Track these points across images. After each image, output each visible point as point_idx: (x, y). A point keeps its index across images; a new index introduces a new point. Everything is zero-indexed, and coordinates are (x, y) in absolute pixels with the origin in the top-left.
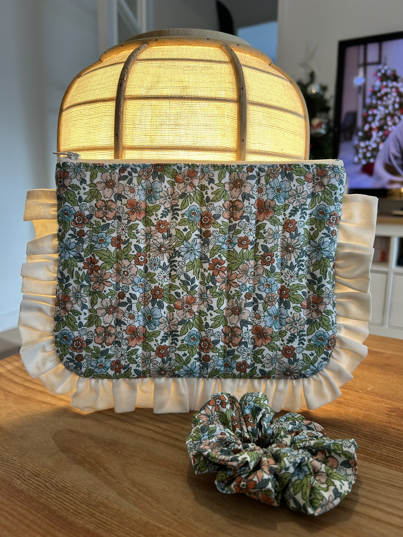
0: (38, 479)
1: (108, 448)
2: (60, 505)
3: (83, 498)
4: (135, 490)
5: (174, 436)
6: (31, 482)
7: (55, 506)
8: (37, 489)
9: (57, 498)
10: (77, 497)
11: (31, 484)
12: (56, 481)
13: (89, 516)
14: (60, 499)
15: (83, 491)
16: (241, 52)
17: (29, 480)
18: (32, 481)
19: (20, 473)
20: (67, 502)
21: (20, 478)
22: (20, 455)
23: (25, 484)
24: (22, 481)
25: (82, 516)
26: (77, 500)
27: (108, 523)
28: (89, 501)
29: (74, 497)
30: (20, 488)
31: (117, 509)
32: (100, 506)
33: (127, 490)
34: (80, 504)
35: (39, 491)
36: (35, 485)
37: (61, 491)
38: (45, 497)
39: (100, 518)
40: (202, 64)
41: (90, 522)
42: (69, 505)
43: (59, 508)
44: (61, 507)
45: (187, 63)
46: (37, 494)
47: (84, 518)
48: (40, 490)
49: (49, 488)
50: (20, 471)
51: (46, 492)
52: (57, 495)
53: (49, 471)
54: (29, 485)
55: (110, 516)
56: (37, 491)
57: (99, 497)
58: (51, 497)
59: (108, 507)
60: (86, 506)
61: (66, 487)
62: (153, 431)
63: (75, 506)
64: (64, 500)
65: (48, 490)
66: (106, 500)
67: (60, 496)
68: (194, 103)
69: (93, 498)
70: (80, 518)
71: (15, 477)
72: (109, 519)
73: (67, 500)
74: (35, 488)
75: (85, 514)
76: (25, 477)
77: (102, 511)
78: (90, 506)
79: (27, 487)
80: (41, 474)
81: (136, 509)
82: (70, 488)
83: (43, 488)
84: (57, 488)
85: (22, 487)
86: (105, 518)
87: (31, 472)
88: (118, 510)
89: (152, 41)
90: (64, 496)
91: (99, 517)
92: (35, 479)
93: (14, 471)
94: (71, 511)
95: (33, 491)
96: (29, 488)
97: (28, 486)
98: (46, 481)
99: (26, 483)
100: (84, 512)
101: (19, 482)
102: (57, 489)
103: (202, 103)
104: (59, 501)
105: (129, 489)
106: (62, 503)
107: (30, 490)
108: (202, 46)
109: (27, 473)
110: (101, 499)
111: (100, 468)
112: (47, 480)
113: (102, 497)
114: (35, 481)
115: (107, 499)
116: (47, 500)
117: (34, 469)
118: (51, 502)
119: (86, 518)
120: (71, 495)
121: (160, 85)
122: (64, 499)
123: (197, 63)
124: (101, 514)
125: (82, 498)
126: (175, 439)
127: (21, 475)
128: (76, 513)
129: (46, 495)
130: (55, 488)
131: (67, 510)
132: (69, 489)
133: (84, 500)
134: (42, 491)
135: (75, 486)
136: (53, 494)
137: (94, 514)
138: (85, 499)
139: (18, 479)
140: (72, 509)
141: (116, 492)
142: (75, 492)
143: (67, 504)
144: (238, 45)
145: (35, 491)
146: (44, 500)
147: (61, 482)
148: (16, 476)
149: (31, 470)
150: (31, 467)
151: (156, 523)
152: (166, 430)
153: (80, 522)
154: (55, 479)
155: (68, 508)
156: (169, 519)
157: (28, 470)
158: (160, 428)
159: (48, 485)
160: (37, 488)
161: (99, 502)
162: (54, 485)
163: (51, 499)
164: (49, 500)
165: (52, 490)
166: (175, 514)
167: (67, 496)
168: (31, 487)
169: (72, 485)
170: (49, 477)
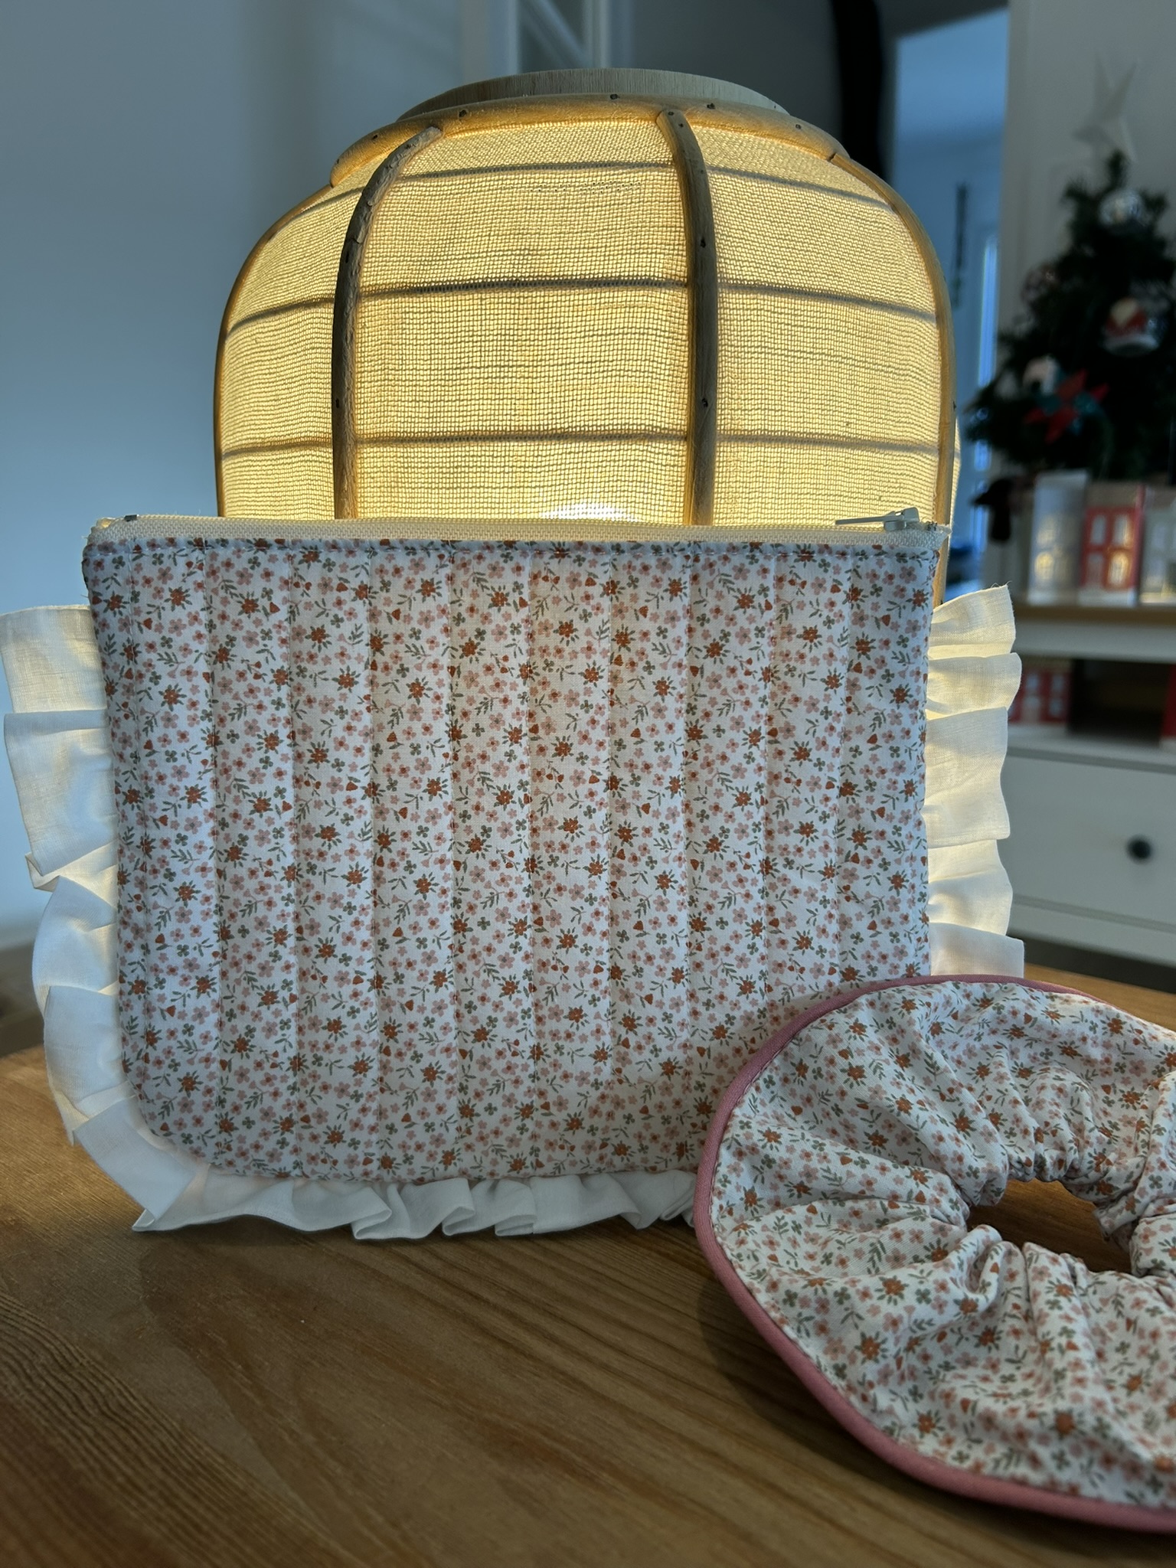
0: (66, 1379)
1: (274, 1306)
2: (96, 1460)
3: (163, 1445)
4: (309, 1438)
5: (472, 1286)
6: (44, 1384)
7: (84, 1460)
8: (52, 1408)
9: (95, 1440)
10: (147, 1441)
11: (43, 1393)
12: (107, 1388)
13: (161, 1502)
14: (100, 1443)
15: (168, 1426)
16: (723, 127)
17: (42, 1378)
18: (48, 1384)
19: (26, 1357)
20: (116, 1452)
21: (19, 1370)
22: (40, 1305)
23: (28, 1391)
24: (23, 1379)
25: (143, 1499)
26: (145, 1449)
27: (205, 1527)
28: (174, 1456)
29: (140, 1439)
30: (11, 1400)
31: (241, 1487)
32: (199, 1474)
33: (286, 1437)
34: (147, 1462)
35: (56, 1412)
36: (50, 1394)
37: (112, 1420)
38: (64, 1432)
39: (186, 1511)
40: (584, 177)
41: (159, 1519)
42: (120, 1463)
43: (92, 1469)
44: (97, 1467)
45: (538, 177)
46: (47, 1420)
47: (144, 1506)
48: (59, 1410)
49: (83, 1408)
50: (26, 1352)
51: (72, 1416)
52: (99, 1429)
53: (99, 1358)
54: (36, 1393)
55: (215, 1509)
56: (51, 1412)
57: (207, 1449)
58: (79, 1434)
59: (220, 1481)
60: (164, 1469)
61: (129, 1408)
62: (416, 1265)
63: (133, 1468)
64: (112, 1448)
65: (81, 1414)
66: (220, 1460)
67: (105, 1433)
68: (552, 296)
69: (188, 1448)
70: (134, 1503)
71: (10, 1367)
72: (210, 1517)
73: (119, 1449)
74: (49, 1405)
75: (152, 1494)
76: (33, 1367)
77: (200, 1491)
78: (173, 1473)
79: (27, 1397)
80: (76, 1365)
81: (293, 1495)
82: (136, 1414)
83: (69, 1406)
84: (105, 1409)
85: (17, 1397)
86: (201, 1510)
87: (52, 1355)
88: (244, 1494)
89: (450, 117)
90: (115, 1436)
91: (188, 1506)
92: (55, 1378)
93: (11, 1350)
94: (120, 1479)
95: (39, 1413)
96: (33, 1401)
97: (33, 1396)
98: (82, 1385)
99: (29, 1386)
100: (151, 1487)
101: (13, 1381)
102: (103, 1413)
103: (578, 296)
104: (98, 1448)
105: (292, 1433)
106: (104, 1453)
107: (34, 1408)
108: (597, 119)
109: (43, 1358)
110: (208, 1454)
111: (234, 1363)
112: (86, 1384)
113: (214, 1450)
114: (53, 1383)
115: (223, 1456)
116: (68, 1441)
117: (63, 1349)
118: (75, 1449)
119: (150, 1505)
120: (134, 1432)
121: (459, 250)
122: (114, 1443)
123: (570, 173)
124: (195, 1497)
125: (158, 1445)
126: (471, 1294)
127: (25, 1364)
128: (130, 1487)
129: (71, 1427)
130: (99, 1408)
131: (109, 1475)
132: (135, 1417)
133: (163, 1453)
134: (64, 1414)
135: (152, 1410)
136: (87, 1424)
137: (177, 1497)
138: (167, 1450)
139: (14, 1372)
140: (124, 1474)
141: (254, 1439)
142: (146, 1427)
143: (115, 1459)
144: (711, 106)
145: (46, 1413)
146: (60, 1440)
147: (121, 1393)
148: (12, 1363)
149: (55, 1352)
150: (58, 1343)
151: (335, 1546)
152: (452, 1266)
153: (133, 1514)
154: (108, 1383)
155: (113, 1469)
156: (374, 1538)
157: (47, 1350)
158: (438, 1257)
159: (85, 1398)
160: (55, 1405)
161: (199, 1463)
162: (100, 1400)
163: (79, 1439)
164: (73, 1440)
165: (89, 1415)
166: (395, 1525)
167: (122, 1434)
168: (39, 1400)
169: (146, 1404)
170: (94, 1376)
